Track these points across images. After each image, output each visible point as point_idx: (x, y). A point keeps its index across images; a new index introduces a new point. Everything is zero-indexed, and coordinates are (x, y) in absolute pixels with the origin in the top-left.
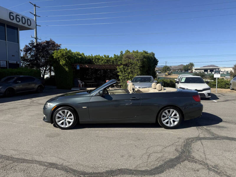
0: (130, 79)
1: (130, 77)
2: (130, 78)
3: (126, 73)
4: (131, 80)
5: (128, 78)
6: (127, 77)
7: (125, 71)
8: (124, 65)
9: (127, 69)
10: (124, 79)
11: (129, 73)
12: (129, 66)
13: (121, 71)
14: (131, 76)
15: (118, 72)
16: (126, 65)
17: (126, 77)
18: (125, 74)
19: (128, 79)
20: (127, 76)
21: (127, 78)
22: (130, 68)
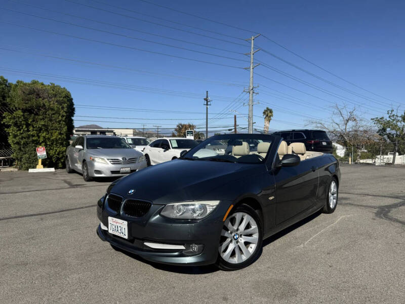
0: (43, 144)
1: (41, 140)
2: (43, 142)
3: (31, 128)
4: (46, 145)
5: (36, 140)
6: (35, 138)
7: (28, 125)
8: (24, 111)
9: (33, 121)
10: (26, 144)
11: (40, 130)
12: (37, 114)
13: (16, 124)
14: (44, 137)
15: (8, 126)
16: (29, 111)
17: (31, 139)
18: (28, 131)
19: (37, 143)
20: (33, 136)
21: (33, 141)
22: (41, 117)
